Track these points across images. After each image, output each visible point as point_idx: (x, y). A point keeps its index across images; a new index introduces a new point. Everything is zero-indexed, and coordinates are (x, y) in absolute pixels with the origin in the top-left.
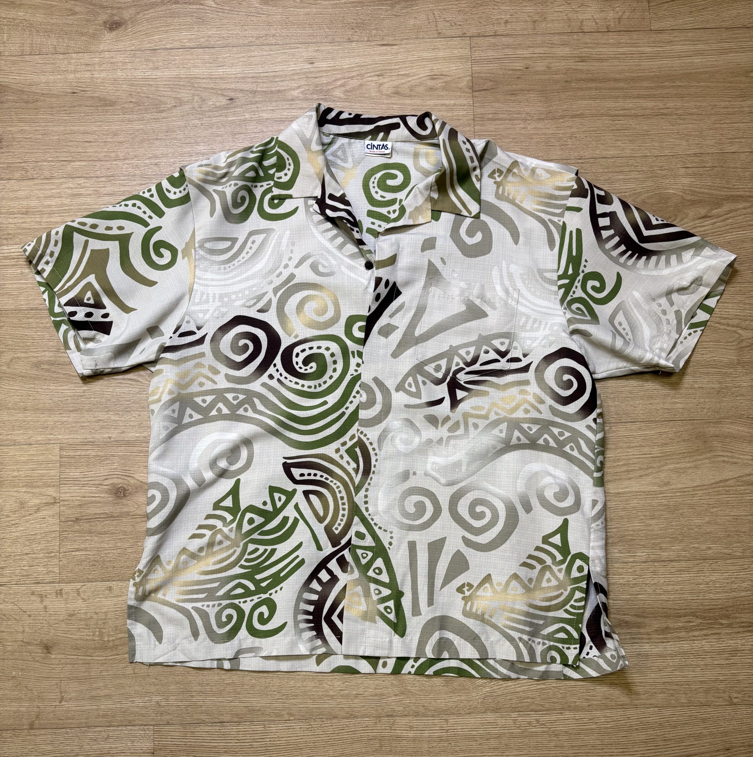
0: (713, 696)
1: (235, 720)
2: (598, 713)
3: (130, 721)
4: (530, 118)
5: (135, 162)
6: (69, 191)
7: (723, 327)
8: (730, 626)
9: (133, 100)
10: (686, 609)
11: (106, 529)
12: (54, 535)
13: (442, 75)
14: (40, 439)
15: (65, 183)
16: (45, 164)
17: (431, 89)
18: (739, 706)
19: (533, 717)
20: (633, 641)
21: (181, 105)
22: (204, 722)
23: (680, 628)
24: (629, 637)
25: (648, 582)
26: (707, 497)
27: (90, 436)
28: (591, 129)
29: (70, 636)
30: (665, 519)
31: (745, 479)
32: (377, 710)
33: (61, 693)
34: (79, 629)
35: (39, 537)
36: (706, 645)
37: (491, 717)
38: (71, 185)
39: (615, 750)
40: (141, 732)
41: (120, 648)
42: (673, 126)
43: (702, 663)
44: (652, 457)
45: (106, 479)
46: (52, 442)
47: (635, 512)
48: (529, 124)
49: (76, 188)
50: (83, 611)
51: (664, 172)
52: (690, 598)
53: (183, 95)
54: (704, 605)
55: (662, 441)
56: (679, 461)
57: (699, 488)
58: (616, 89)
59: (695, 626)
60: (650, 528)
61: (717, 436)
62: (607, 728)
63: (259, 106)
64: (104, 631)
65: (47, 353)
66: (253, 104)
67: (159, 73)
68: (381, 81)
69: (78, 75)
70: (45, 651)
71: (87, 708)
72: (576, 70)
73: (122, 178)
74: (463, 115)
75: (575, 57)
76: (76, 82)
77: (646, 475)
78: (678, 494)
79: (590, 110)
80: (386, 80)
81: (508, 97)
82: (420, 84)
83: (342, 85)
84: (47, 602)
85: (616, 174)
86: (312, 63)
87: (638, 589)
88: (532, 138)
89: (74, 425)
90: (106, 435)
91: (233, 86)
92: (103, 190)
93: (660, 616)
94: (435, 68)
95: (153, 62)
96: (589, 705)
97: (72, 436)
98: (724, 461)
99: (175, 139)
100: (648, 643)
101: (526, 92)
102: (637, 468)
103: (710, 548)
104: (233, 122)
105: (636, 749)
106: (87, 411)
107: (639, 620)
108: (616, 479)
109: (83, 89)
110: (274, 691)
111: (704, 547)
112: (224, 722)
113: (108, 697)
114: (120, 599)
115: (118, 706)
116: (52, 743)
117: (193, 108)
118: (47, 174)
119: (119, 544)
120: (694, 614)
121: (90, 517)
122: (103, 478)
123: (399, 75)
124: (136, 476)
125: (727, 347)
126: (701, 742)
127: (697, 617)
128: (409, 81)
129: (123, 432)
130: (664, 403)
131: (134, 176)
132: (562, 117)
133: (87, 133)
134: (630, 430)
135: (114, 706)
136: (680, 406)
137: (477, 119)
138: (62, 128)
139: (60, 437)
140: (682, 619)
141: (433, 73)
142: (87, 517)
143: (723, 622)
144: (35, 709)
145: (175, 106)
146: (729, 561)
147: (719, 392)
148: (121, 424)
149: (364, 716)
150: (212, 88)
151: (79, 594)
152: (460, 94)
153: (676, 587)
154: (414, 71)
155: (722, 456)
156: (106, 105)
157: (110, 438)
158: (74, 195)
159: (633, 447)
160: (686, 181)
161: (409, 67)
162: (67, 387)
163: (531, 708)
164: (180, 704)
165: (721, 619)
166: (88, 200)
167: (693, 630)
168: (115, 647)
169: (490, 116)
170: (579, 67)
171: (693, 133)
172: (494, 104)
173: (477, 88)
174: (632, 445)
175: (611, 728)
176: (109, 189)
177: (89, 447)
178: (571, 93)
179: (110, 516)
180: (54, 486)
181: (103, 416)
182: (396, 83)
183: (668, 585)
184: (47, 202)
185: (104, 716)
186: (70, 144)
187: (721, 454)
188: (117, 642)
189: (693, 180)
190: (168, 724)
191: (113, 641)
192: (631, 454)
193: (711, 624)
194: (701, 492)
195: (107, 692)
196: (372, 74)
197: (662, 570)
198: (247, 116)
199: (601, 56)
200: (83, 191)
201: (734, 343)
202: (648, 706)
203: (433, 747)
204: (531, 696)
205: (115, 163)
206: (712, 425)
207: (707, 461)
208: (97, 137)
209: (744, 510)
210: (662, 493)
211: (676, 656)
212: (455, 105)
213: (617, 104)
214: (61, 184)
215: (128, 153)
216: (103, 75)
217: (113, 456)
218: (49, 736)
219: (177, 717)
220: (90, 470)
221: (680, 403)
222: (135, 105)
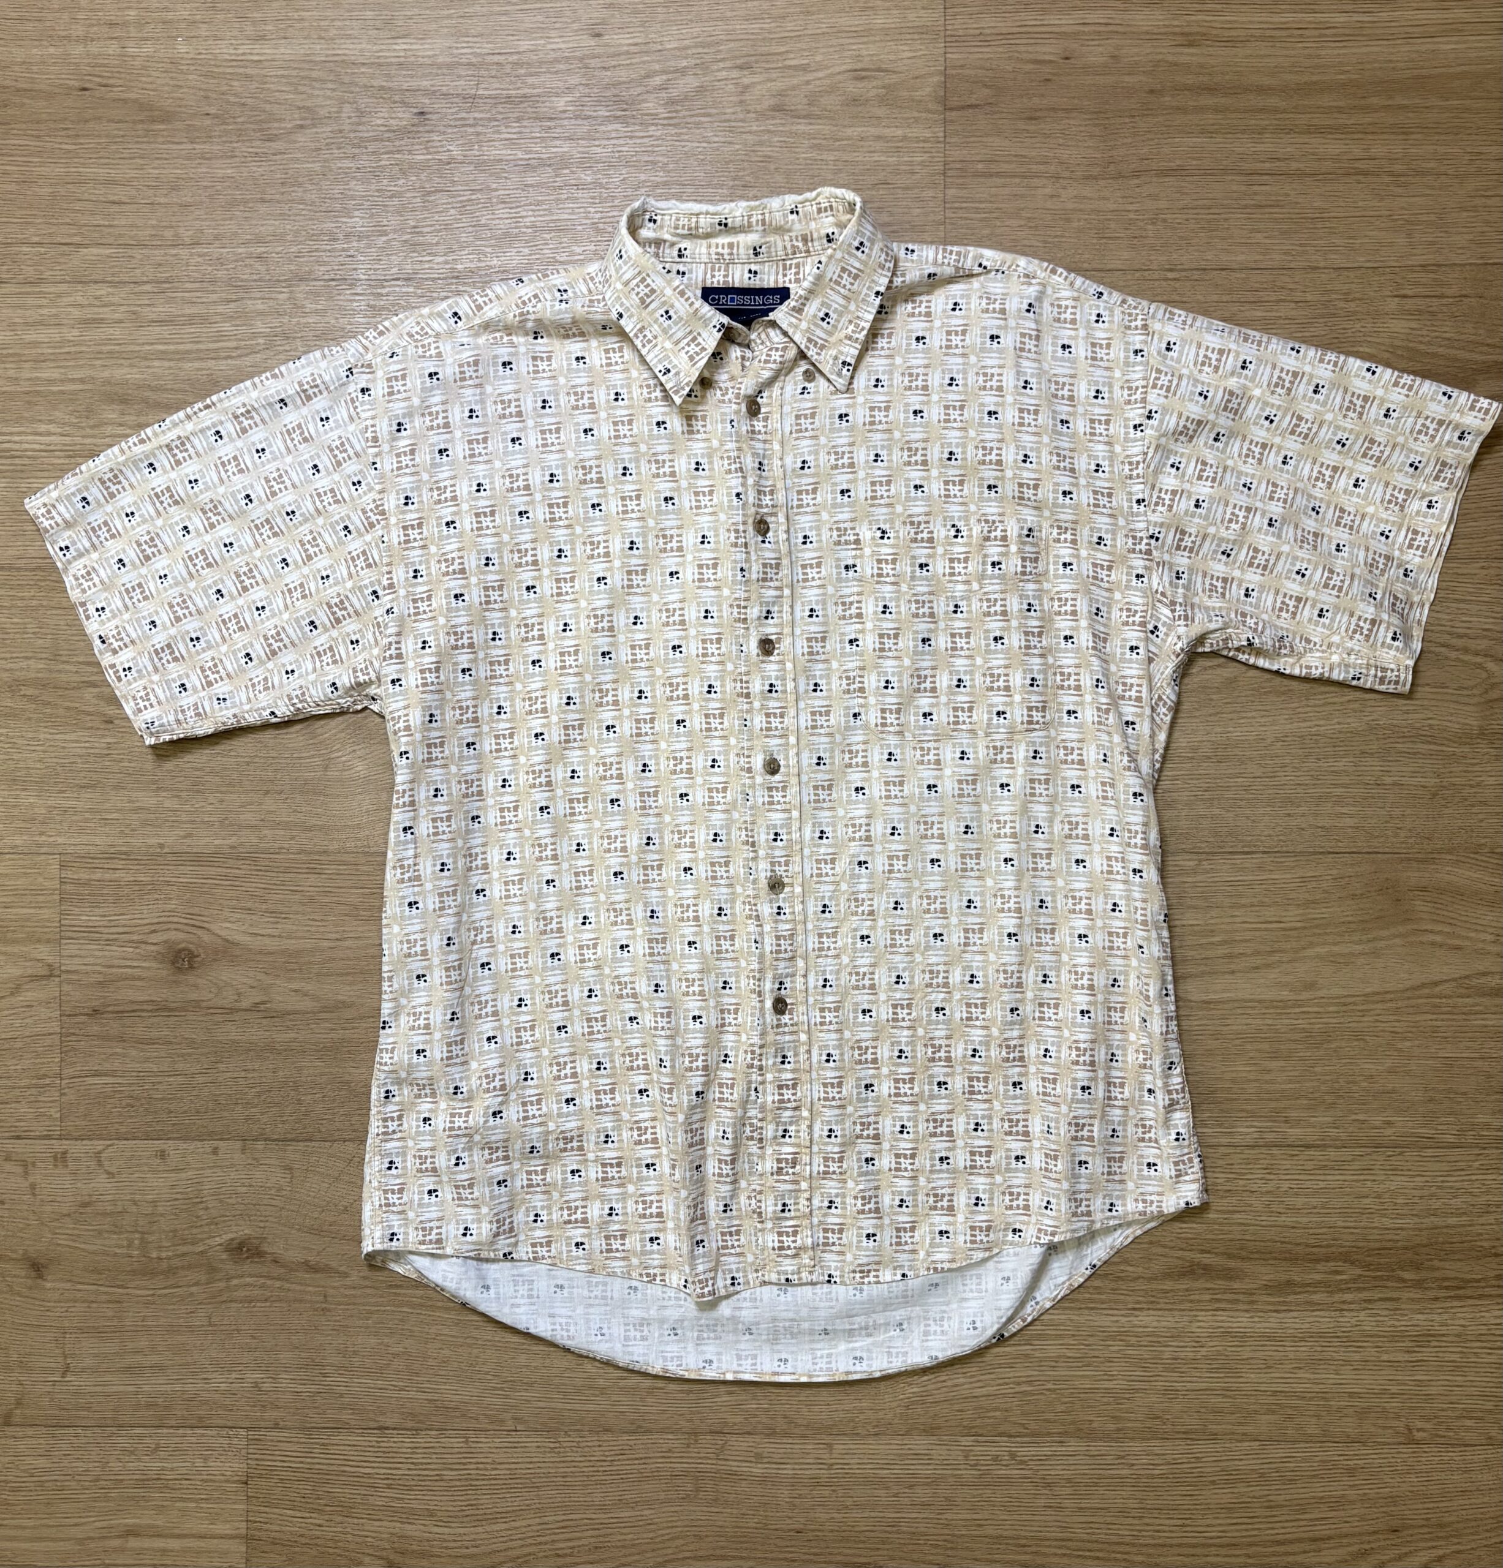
0: (1374, 1425)
1: (409, 1424)
2: (1137, 1446)
3: (200, 1418)
4: (1067, 174)
5: (214, 251)
6: (76, 313)
7: (1454, 655)
8: (1418, 1284)
9: (212, 111)
10: (1328, 1246)
11: (154, 1034)
12: (48, 1042)
13: (879, 70)
14: (18, 843)
15: (69, 294)
16: (25, 249)
17: (855, 101)
18: (1425, 1448)
19: (1002, 1447)
20: (1217, 1305)
21: (314, 126)
22: (346, 1427)
23: (1316, 1284)
24: (1208, 1297)
25: (1255, 1187)
26: (1392, 1018)
27: (120, 842)
28: (1200, 202)
29: (82, 1246)
30: (1302, 1059)
31: (1474, 982)
32: (691, 1421)
33: (65, 1357)
34: (100, 1232)
35: (19, 1045)
36: (1365, 1320)
37: (920, 1443)
38: (80, 300)
39: (1167, 1522)
40: (221, 1440)
41: (183, 1273)
42: (1382, 199)
43: (1357, 1357)
44: (1284, 929)
45: (154, 931)
46: (43, 850)
47: (1238, 1042)
48: (1064, 188)
49: (90, 305)
50: (109, 1198)
51: (1352, 304)
52: (1340, 1224)
53: (319, 101)
54: (1369, 1241)
55: (1307, 896)
56: (1338, 939)
57: (1375, 998)
58: (1262, 110)
59: (1347, 1282)
60: (1267, 1077)
61: (1424, 889)
62: (1153, 1477)
63: (479, 129)
64: (151, 1238)
65: (31, 662)
66: (471, 126)
67: (266, 50)
68: (746, 81)
69: (94, 48)
70: (33, 1274)
71: (115, 1389)
72: (1176, 64)
73: (187, 285)
74: (921, 163)
75: (1175, 34)
76: (89, 65)
77: (1268, 966)
78: (1331, 1009)
79: (1198, 159)
80: (756, 78)
81: (1021, 125)
82: (832, 90)
83: (662, 88)
84: (36, 1177)
85: (1248, 306)
86: (598, 35)
87: (1234, 1200)
88: (1068, 220)
89: (87, 815)
90: (154, 841)
91: (425, 83)
92: (149, 313)
93: (1275, 1259)
94: (864, 53)
95: (254, 23)
96: (1119, 1430)
97: (85, 839)
98: (1433, 944)
99: (302, 201)
100: (1247, 1311)
101: (1061, 114)
102: (1249, 951)
103: (1389, 1124)
104: (424, 166)
105: (1209, 1522)
106: (116, 788)
107: (1232, 1264)
108: (1203, 973)
109: (105, 81)
110: (487, 1373)
111: (1377, 1120)
112: (387, 1428)
113: (159, 1368)
114: (183, 1175)
115: (178, 1387)
116: (47, 1455)
117: (341, 131)
118: (30, 272)
119: (180, 1066)
120: (1346, 1258)
121: (121, 1008)
122: (147, 929)
123: (785, 67)
124: (214, 927)
125: (1462, 699)
126: (1342, 1513)
127: (1352, 1263)
128: (808, 83)
129: (189, 835)
130: (1317, 815)
131: (212, 282)
132: (1136, 174)
133: (114, 182)
134: (1242, 869)
135: (168, 1388)
136: (1349, 822)
137: (950, 173)
138: (59, 170)
139: (60, 840)
140: (1320, 1267)
141: (859, 66)
142: (117, 1008)
143: (1407, 1275)
144: (14, 1387)
145: (302, 127)
146: (1430, 1152)
147: (1434, 795)
148: (184, 817)
149: (662, 1431)
150: (382, 88)
151: (100, 1163)
152: (916, 114)
153: (1314, 1201)
154: (819, 58)
155: (1431, 932)
156: (153, 121)
157: (161, 846)
158: (87, 322)
159: (1244, 906)
160: (1399, 326)
161: (809, 50)
162: (73, 737)
163: (1001, 1429)
164: (300, 1388)
165: (1402, 1269)
166: (116, 332)
167: (1341, 1290)
168: (171, 1271)
169: (980, 166)
170: (1183, 59)
171: (1424, 218)
172: (991, 139)
173: (954, 101)
174: (1243, 901)
175: (1161, 1476)
176: (162, 309)
177: (120, 864)
178: (1161, 119)
179: (161, 1008)
180: (48, 941)
181: (147, 799)
182: (779, 85)
183: (1297, 1195)
184: (31, 336)
185: (149, 1406)
186: (78, 206)
187: (1429, 927)
188: (175, 1262)
189: (1414, 325)
190: (276, 1426)
191: (168, 1258)
192: (1238, 920)
193: (1381, 1278)
194: (1380, 1006)
195: (155, 1359)
196: (728, 64)
197: (1287, 1164)
198: (456, 152)
199: (1233, 33)
200: (105, 313)
201: (1475, 691)
202: (1239, 1437)
203: (800, 1496)
204: (1002, 1406)
205: (174, 252)
206: (1415, 865)
207: (1398, 941)
208: (134, 193)
209: (1468, 1048)
210: (1300, 1006)
211: (1302, 1339)
212: (905, 138)
213: (1260, 147)
214: (59, 295)
215: (201, 231)
216: (148, 49)
217: (168, 883)
218: (42, 1441)
219: (294, 1414)
220: (122, 911)
221: (1351, 816)
222: (216, 121)
